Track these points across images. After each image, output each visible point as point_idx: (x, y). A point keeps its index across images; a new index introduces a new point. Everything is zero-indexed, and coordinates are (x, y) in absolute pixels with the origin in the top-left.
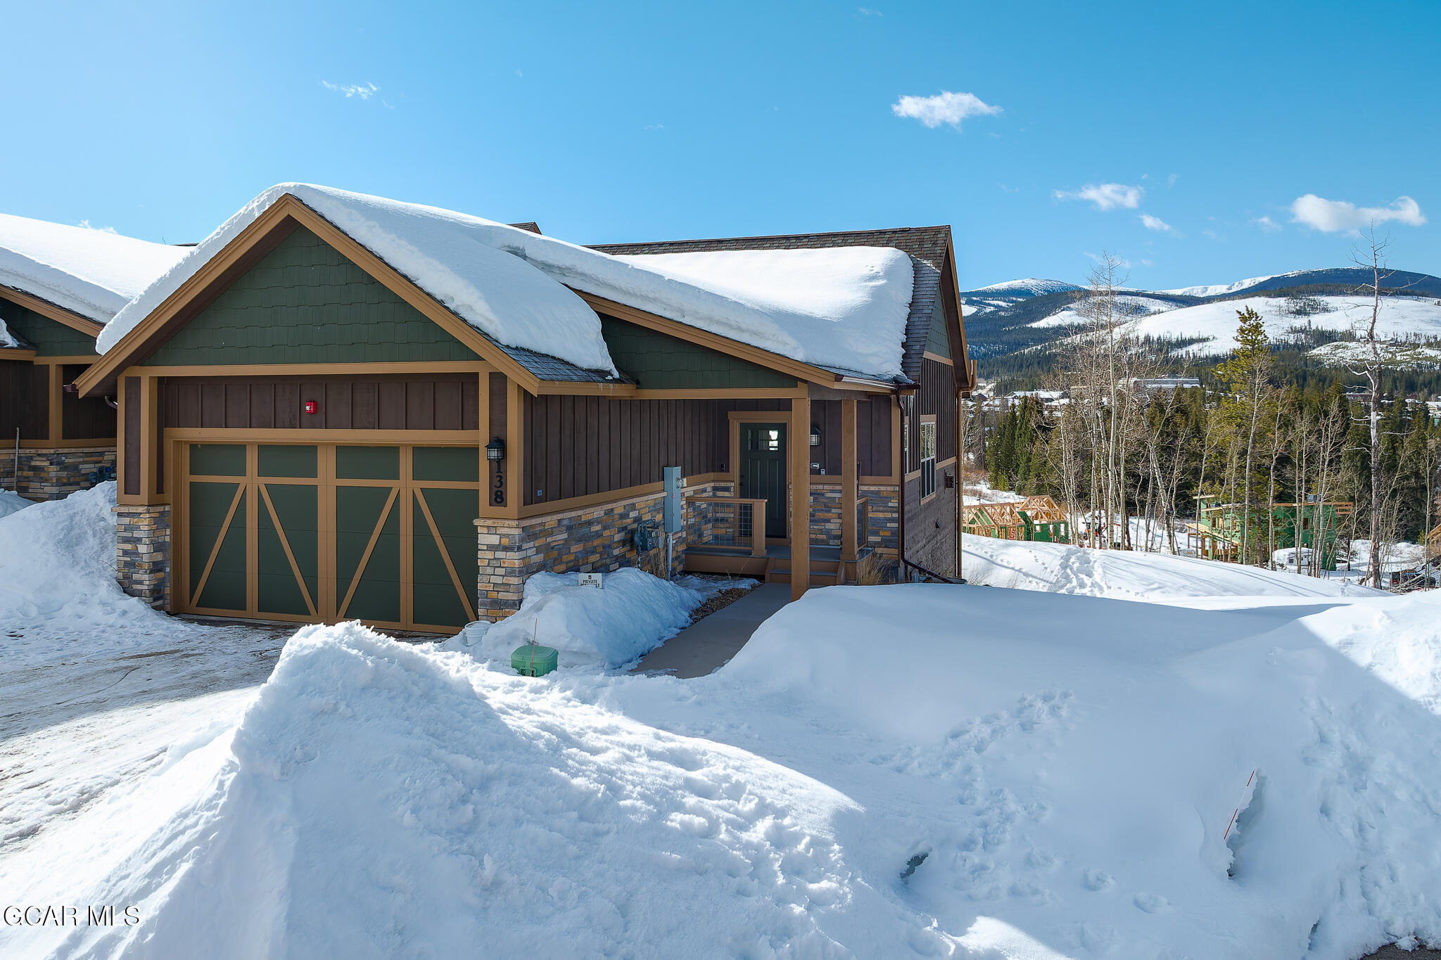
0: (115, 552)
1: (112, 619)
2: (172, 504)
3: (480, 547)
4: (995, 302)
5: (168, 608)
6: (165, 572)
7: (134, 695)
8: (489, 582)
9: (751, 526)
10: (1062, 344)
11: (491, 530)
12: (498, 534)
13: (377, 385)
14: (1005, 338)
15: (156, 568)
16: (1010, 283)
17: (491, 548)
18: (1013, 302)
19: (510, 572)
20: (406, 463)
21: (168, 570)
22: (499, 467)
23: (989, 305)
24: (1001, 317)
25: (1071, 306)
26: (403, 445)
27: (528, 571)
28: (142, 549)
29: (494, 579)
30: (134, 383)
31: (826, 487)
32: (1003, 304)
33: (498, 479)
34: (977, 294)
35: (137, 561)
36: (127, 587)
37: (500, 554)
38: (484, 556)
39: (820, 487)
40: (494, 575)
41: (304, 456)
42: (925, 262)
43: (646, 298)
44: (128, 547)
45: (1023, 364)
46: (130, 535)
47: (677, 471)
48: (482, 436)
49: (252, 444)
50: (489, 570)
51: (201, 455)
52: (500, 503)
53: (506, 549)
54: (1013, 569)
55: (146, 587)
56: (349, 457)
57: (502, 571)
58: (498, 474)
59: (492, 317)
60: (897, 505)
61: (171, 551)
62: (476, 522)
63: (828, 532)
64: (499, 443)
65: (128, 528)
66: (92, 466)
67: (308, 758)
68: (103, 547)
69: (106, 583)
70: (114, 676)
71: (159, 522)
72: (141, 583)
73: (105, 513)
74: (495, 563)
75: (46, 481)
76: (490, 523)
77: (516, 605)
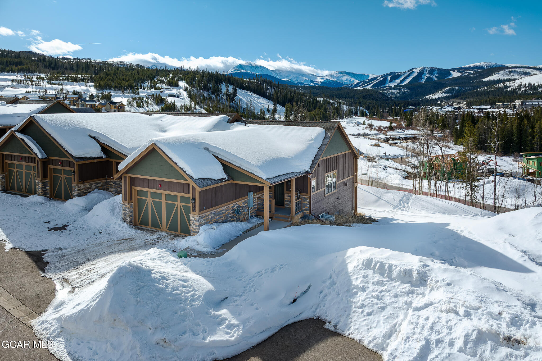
0: (122, 212)
1: (120, 229)
2: (134, 203)
3: (191, 220)
4: (469, 71)
5: (133, 225)
7: (118, 251)
10: (494, 87)
11: (193, 217)
13: (172, 182)
14: (472, 85)
15: (130, 216)
16: (474, 64)
17: (193, 220)
18: (476, 71)
19: (196, 226)
20: (179, 199)
21: (133, 217)
22: (194, 204)
23: (466, 72)
24: (470, 77)
25: (499, 72)
26: (178, 195)
27: (201, 225)
28: (127, 212)
29: (193, 227)
30: (125, 177)
32: (472, 72)
33: (194, 206)
34: (462, 68)
35: (126, 215)
36: (124, 221)
37: (194, 222)
38: (191, 222)
41: (159, 196)
42: (328, 133)
43: (234, 161)
44: (125, 212)
45: (479, 94)
47: (252, 193)
48: (191, 196)
50: (193, 225)
51: (140, 193)
52: (195, 211)
53: (196, 221)
54: (385, 201)
55: (128, 220)
56: (168, 197)
59: (192, 173)
60: (309, 201)
61: (133, 213)
62: (190, 215)
64: (194, 199)
65: (125, 208)
67: (117, 283)
68: (120, 210)
69: (119, 220)
70: (116, 245)
71: (131, 206)
73: (121, 202)
74: (194, 224)
75: (112, 187)
76: (193, 215)
77: (198, 232)
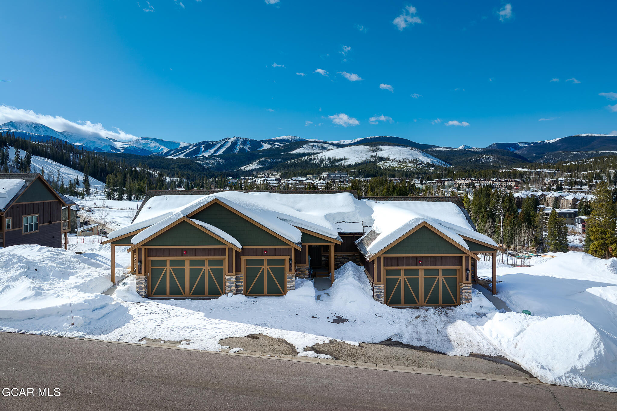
3: (463, 289)
4: (278, 144)
8: (466, 295)
10: (301, 159)
14: (282, 157)
16: (282, 137)
18: (284, 144)
20: (440, 272)
21: (386, 298)
24: (281, 149)
25: (303, 146)
26: (440, 269)
28: (382, 293)
30: (379, 258)
32: (281, 145)
33: (467, 276)
34: (271, 140)
35: (381, 296)
37: (467, 290)
41: (415, 272)
49: (403, 269)
52: (468, 280)
57: (468, 293)
62: (462, 284)
64: (467, 269)
72: (382, 300)
75: (305, 274)
76: (466, 284)
77: (471, 299)
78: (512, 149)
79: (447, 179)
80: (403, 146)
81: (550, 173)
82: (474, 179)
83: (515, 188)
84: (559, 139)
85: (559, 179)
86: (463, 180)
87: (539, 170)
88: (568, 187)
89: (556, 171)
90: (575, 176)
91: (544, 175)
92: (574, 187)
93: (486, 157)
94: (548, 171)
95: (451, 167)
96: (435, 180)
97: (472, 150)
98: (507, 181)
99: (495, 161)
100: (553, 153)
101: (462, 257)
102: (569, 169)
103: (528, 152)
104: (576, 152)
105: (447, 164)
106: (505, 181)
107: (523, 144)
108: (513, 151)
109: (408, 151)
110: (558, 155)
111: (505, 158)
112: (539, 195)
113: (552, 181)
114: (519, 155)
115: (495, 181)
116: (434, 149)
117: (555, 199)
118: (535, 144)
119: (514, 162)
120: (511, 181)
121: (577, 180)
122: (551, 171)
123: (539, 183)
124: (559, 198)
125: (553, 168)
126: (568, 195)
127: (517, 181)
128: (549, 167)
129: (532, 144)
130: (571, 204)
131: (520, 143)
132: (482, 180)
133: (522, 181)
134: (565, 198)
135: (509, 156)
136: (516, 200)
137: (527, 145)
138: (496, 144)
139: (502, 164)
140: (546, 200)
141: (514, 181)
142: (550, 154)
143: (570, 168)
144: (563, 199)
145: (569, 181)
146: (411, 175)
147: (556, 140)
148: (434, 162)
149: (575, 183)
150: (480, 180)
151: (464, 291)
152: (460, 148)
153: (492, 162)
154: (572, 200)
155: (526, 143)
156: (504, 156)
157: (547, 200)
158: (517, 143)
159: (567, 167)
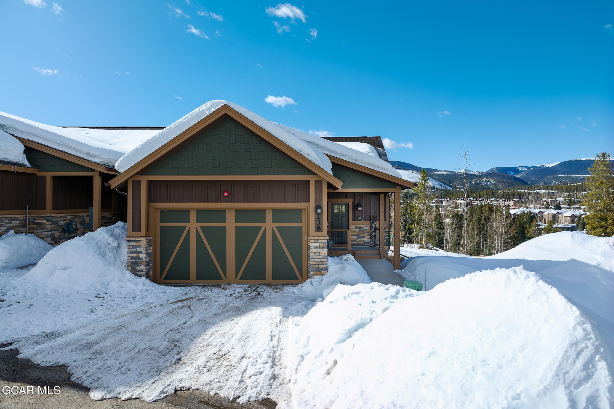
2: (153, 236)
3: (311, 248)
5: (152, 281)
6: (150, 266)
8: (315, 261)
9: (346, 240)
11: (315, 241)
12: (319, 243)
13: (271, 185)
15: (148, 264)
17: (316, 248)
19: (324, 257)
20: (269, 216)
21: (151, 265)
22: (318, 216)
26: (268, 209)
28: (142, 256)
29: (317, 260)
30: (137, 184)
31: (364, 225)
33: (318, 221)
35: (139, 261)
36: (134, 271)
37: (319, 250)
39: (362, 225)
40: (317, 258)
42: (378, 148)
43: (341, 155)
44: (134, 255)
46: (135, 250)
48: (310, 205)
49: (193, 209)
50: (315, 257)
51: (165, 215)
52: (319, 230)
53: (322, 248)
55: (144, 273)
56: (241, 214)
57: (321, 257)
58: (318, 219)
60: (388, 231)
61: (152, 256)
62: (309, 238)
63: (364, 241)
64: (318, 207)
65: (134, 247)
66: (63, 222)
71: (149, 244)
72: (141, 271)
73: (110, 241)
74: (317, 254)
75: (45, 229)
76: (316, 238)
77: (326, 269)
78: (512, 173)
79: (446, 199)
80: (404, 169)
81: (548, 194)
82: (472, 199)
83: (513, 207)
84: (558, 163)
85: (558, 199)
86: (461, 200)
87: (538, 191)
88: (567, 206)
89: (555, 192)
90: (574, 196)
91: (543, 196)
92: (573, 206)
93: (486, 180)
94: (547, 191)
95: (452, 189)
96: (434, 200)
97: (473, 173)
98: (505, 201)
99: (495, 184)
100: (553, 177)
101: (308, 182)
102: (568, 190)
103: (527, 175)
104: (575, 176)
105: (448, 187)
106: (503, 201)
107: (523, 168)
108: (513, 175)
109: (410, 174)
110: (558, 179)
111: (505, 181)
112: (537, 212)
113: (551, 201)
114: (519, 179)
115: (493, 201)
116: (435, 173)
117: (553, 216)
118: (535, 168)
119: (514, 185)
120: (509, 200)
121: (576, 199)
122: (550, 192)
123: (537, 202)
124: (556, 215)
125: (552, 188)
126: (566, 212)
127: (515, 201)
128: (547, 188)
129: (532, 168)
130: (569, 220)
131: (519, 167)
132: (481, 200)
133: (520, 201)
134: (562, 215)
135: (509, 179)
136: (512, 217)
137: (527, 169)
138: (496, 168)
139: (501, 187)
140: (543, 217)
141: (512, 200)
142: (550, 178)
143: (569, 188)
144: (560, 215)
145: (567, 200)
146: (411, 196)
147: (555, 165)
148: (435, 184)
149: (574, 202)
150: (478, 200)
151: (312, 252)
152: (462, 171)
153: (492, 184)
154: (570, 216)
155: (526, 167)
156: (504, 179)
157: (545, 218)
158: (517, 167)
159: (566, 188)
